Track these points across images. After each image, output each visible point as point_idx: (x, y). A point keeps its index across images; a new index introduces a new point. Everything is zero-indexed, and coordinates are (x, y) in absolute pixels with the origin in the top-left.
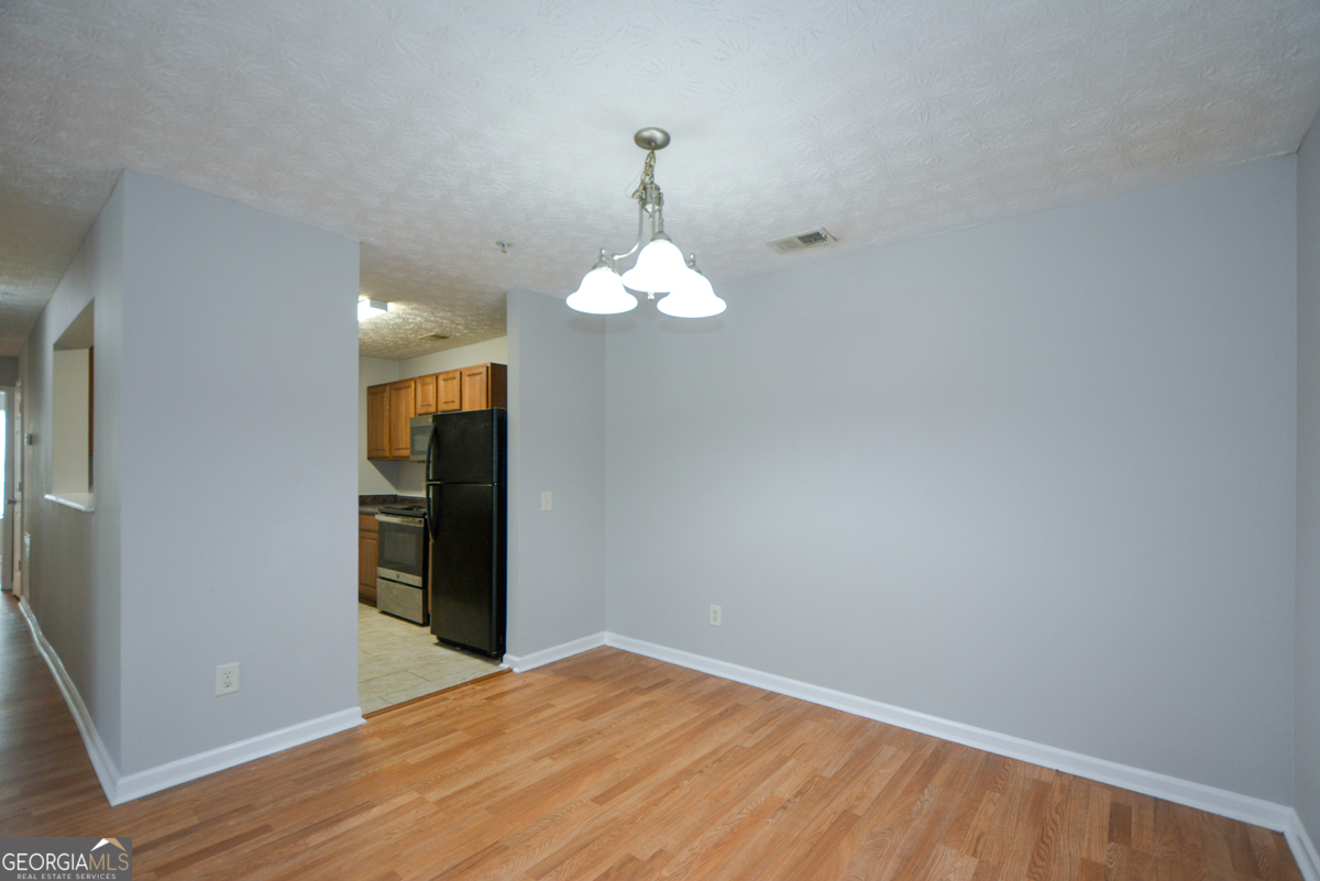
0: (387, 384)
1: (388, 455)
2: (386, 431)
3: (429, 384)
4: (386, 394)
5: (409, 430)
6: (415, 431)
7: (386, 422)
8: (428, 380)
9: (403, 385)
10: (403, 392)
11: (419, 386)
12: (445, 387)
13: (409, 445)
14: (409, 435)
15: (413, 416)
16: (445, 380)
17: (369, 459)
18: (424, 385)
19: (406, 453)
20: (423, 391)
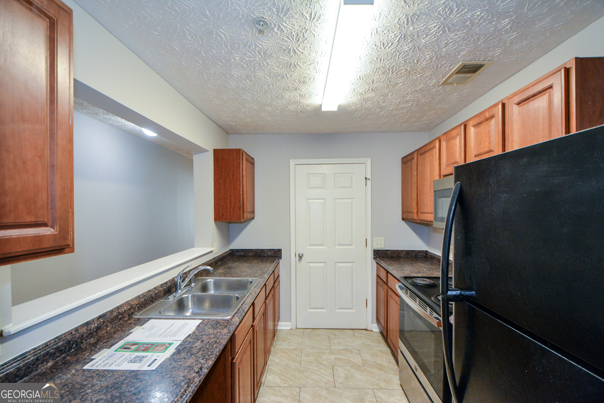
0: (415, 152)
1: (415, 217)
2: (414, 195)
3: (455, 138)
4: (415, 161)
5: (433, 193)
6: (439, 194)
7: (415, 187)
8: (454, 133)
9: (428, 148)
10: (427, 154)
11: (444, 143)
12: (477, 134)
13: (433, 210)
14: (433, 198)
15: (437, 178)
16: (477, 126)
17: (403, 219)
18: (448, 141)
19: (430, 217)
20: (447, 147)
